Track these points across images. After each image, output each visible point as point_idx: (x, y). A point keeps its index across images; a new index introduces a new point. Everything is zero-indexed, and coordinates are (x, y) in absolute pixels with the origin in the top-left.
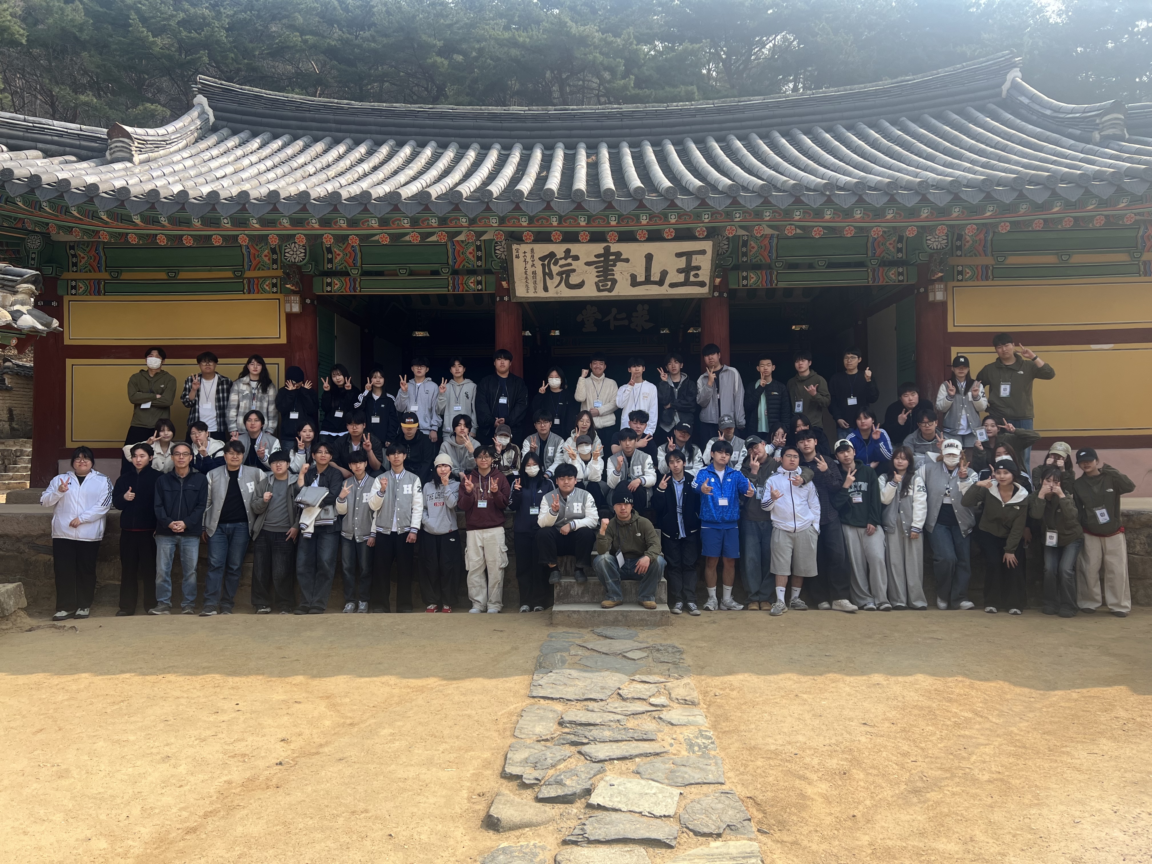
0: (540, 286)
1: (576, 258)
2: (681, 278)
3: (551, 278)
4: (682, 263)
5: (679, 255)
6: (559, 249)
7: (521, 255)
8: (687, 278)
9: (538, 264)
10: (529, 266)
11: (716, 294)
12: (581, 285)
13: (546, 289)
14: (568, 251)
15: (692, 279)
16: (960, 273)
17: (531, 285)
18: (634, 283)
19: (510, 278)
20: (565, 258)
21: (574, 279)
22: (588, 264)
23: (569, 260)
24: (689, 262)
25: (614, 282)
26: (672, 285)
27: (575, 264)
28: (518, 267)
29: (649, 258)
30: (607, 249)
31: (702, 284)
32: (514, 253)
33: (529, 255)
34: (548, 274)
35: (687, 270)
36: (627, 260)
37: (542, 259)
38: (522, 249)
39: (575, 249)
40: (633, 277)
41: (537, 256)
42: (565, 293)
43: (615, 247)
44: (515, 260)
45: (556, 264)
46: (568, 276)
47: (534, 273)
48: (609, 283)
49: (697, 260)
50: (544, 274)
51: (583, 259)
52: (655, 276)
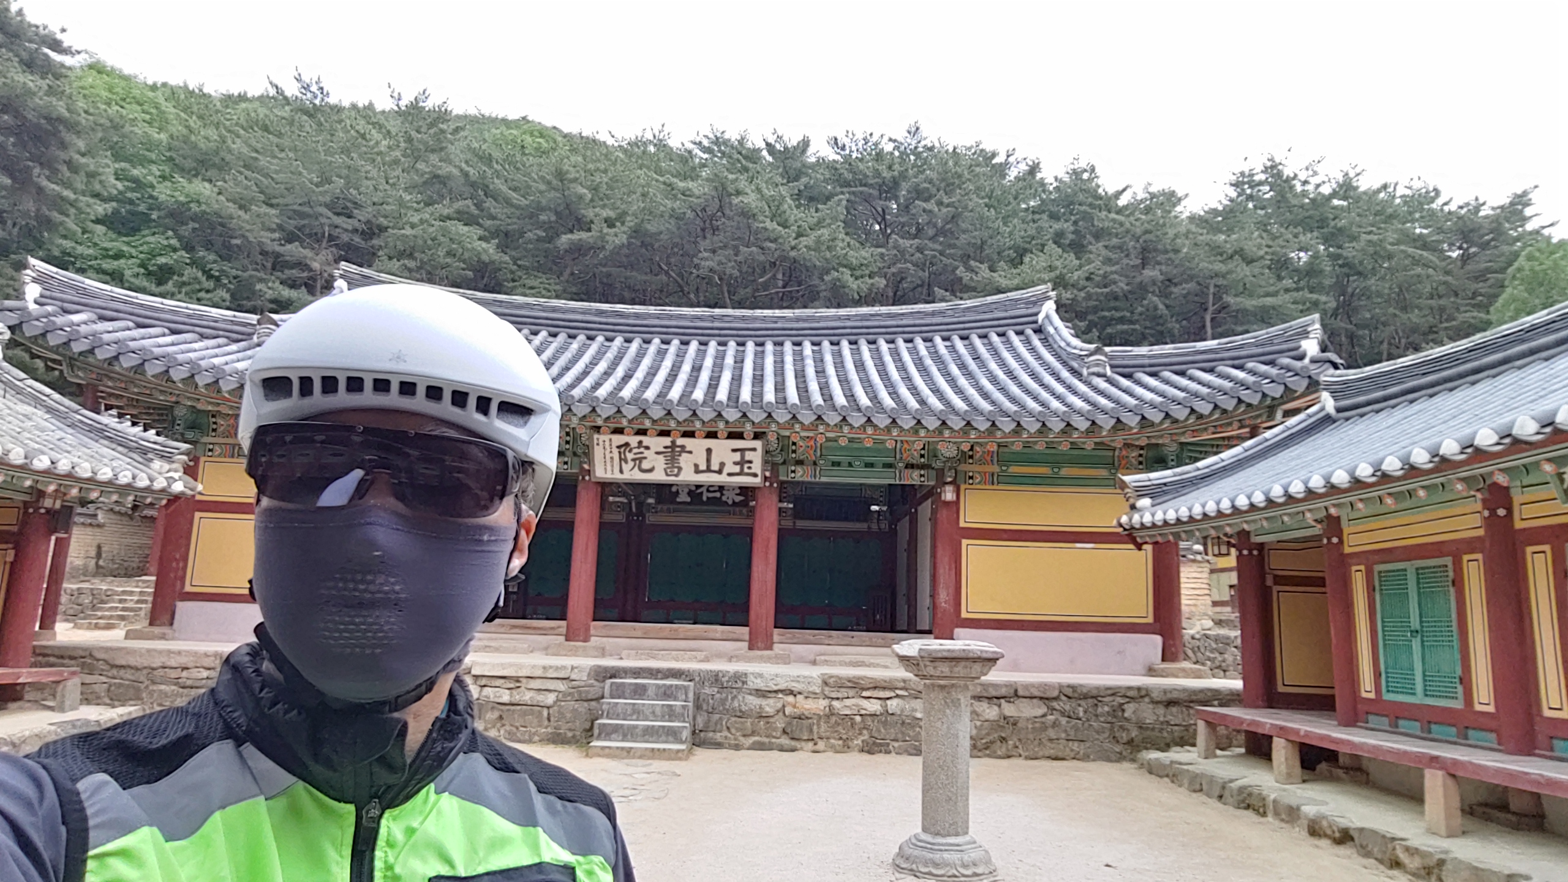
0: (617, 469)
1: (647, 448)
2: (737, 469)
3: (626, 462)
4: (737, 457)
5: (734, 450)
6: (634, 440)
7: (601, 443)
8: (742, 469)
9: (616, 451)
10: (607, 452)
11: (767, 484)
12: (651, 470)
13: (621, 472)
14: (640, 442)
15: (746, 470)
16: (971, 478)
17: (609, 468)
18: (697, 471)
19: (591, 462)
20: (639, 447)
21: (646, 465)
22: (657, 453)
23: (642, 450)
24: (743, 457)
25: (680, 469)
26: (730, 475)
27: (646, 453)
28: (598, 453)
29: (709, 451)
31: (755, 475)
32: (595, 442)
33: (607, 444)
34: (623, 460)
35: (741, 463)
36: (690, 452)
37: (619, 447)
38: (603, 438)
39: (646, 440)
40: (696, 466)
41: (615, 444)
42: (638, 476)
43: (680, 441)
44: (596, 447)
45: (630, 451)
46: (640, 462)
47: (612, 458)
48: (676, 470)
49: (749, 456)
50: (621, 459)
51: (653, 449)
52: (715, 466)
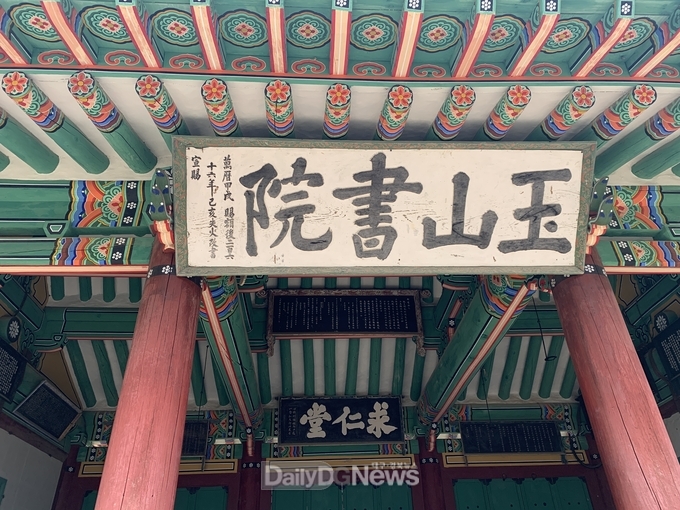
0: (241, 241)
1: (317, 180)
3: (265, 224)
5: (520, 179)
6: (283, 159)
7: (204, 171)
8: (534, 231)
9: (239, 191)
10: (219, 197)
11: (588, 269)
12: (322, 243)
13: (252, 249)
14: (300, 164)
17: (222, 241)
18: (431, 240)
20: (295, 180)
21: (311, 229)
22: (340, 193)
24: (538, 195)
25: (391, 234)
26: (507, 247)
28: (197, 196)
29: (461, 182)
30: (379, 161)
31: (562, 246)
34: (257, 215)
36: (417, 188)
37: (247, 180)
39: (316, 158)
40: (429, 225)
41: (237, 173)
42: (292, 259)
45: (275, 191)
46: (299, 221)
47: (230, 212)
48: (381, 238)
49: (553, 192)
50: (251, 214)
51: (331, 183)
52: (472, 227)
